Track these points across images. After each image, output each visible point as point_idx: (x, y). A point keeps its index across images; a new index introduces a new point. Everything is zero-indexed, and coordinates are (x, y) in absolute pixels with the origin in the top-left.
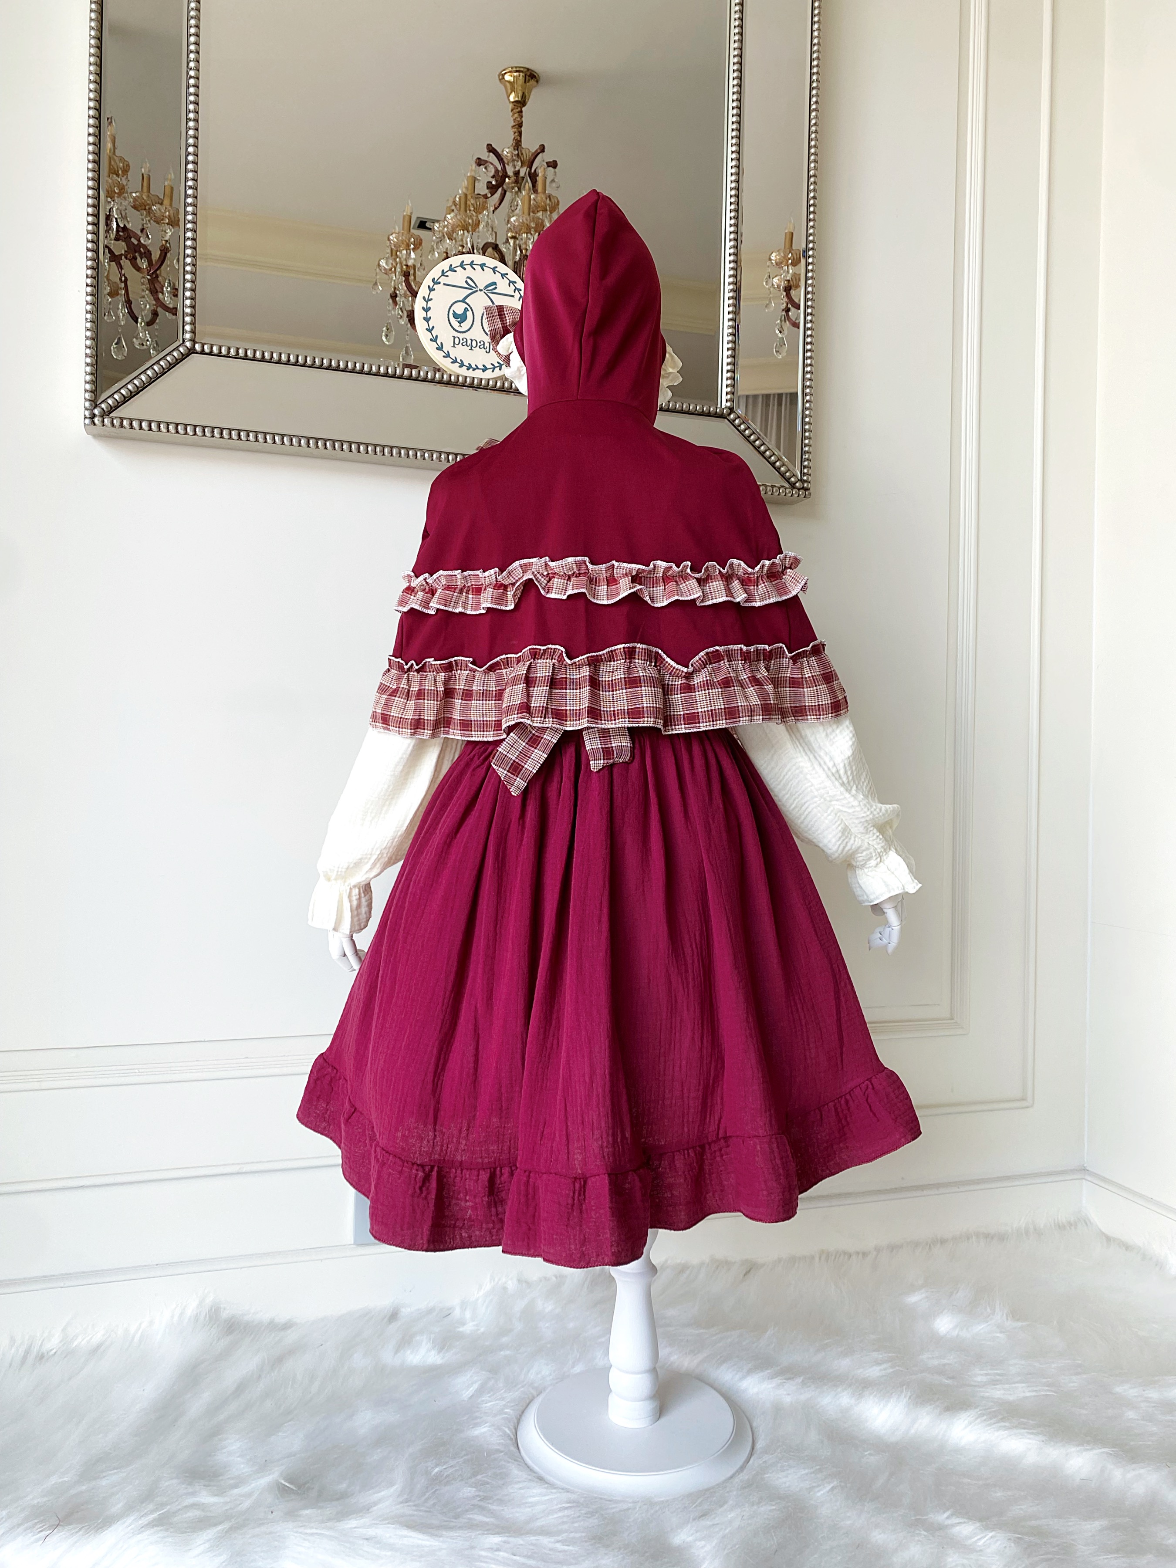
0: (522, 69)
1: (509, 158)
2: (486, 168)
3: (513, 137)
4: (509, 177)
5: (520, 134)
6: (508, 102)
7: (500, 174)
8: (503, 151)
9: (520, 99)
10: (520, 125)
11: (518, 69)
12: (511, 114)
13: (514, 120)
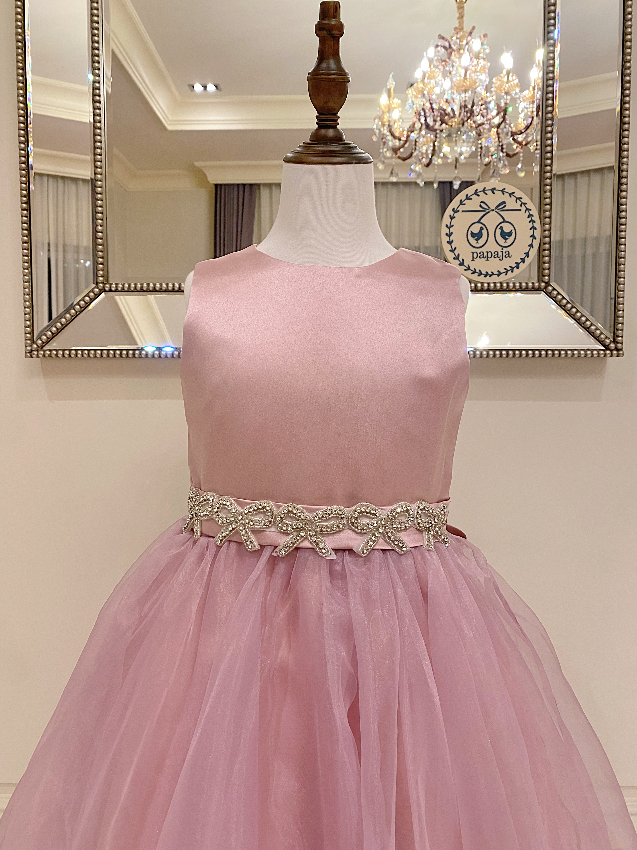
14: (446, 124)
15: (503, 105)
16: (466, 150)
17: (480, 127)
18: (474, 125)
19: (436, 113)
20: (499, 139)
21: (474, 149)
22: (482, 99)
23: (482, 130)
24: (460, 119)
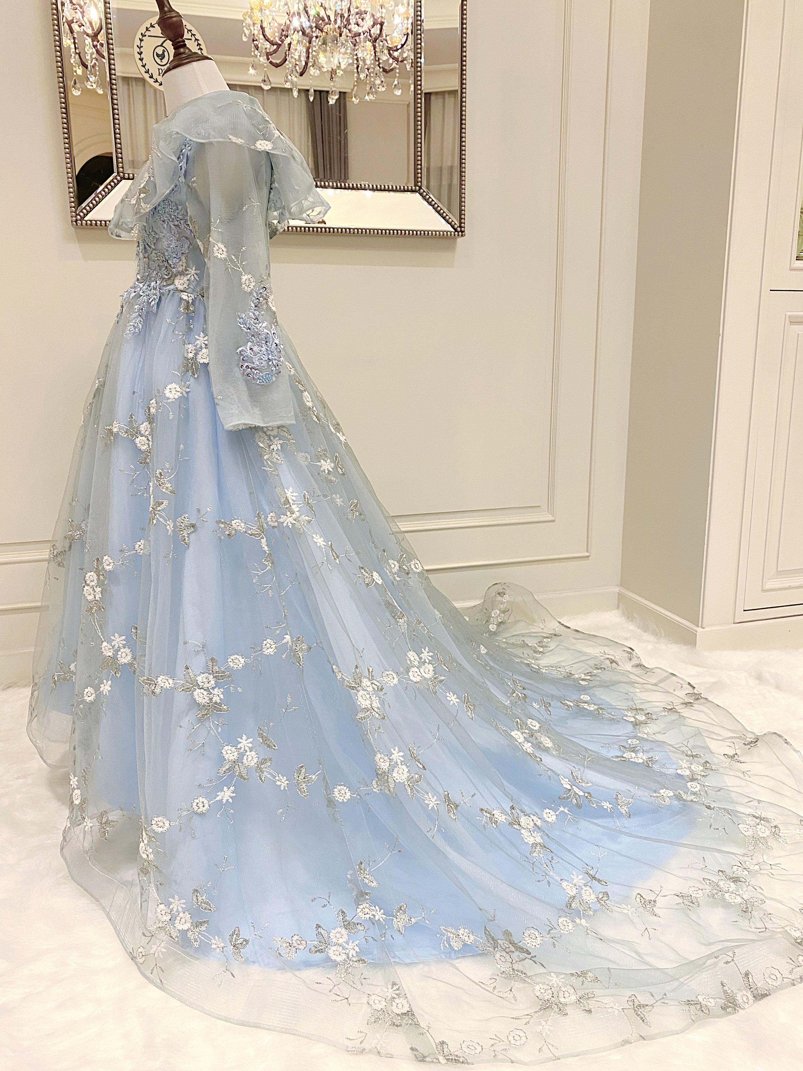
14: (322, 31)
15: (378, 15)
16: (343, 62)
17: (357, 38)
18: (350, 35)
19: (311, 18)
20: (375, 53)
21: (351, 61)
22: (357, 8)
23: (358, 41)
24: (337, 26)
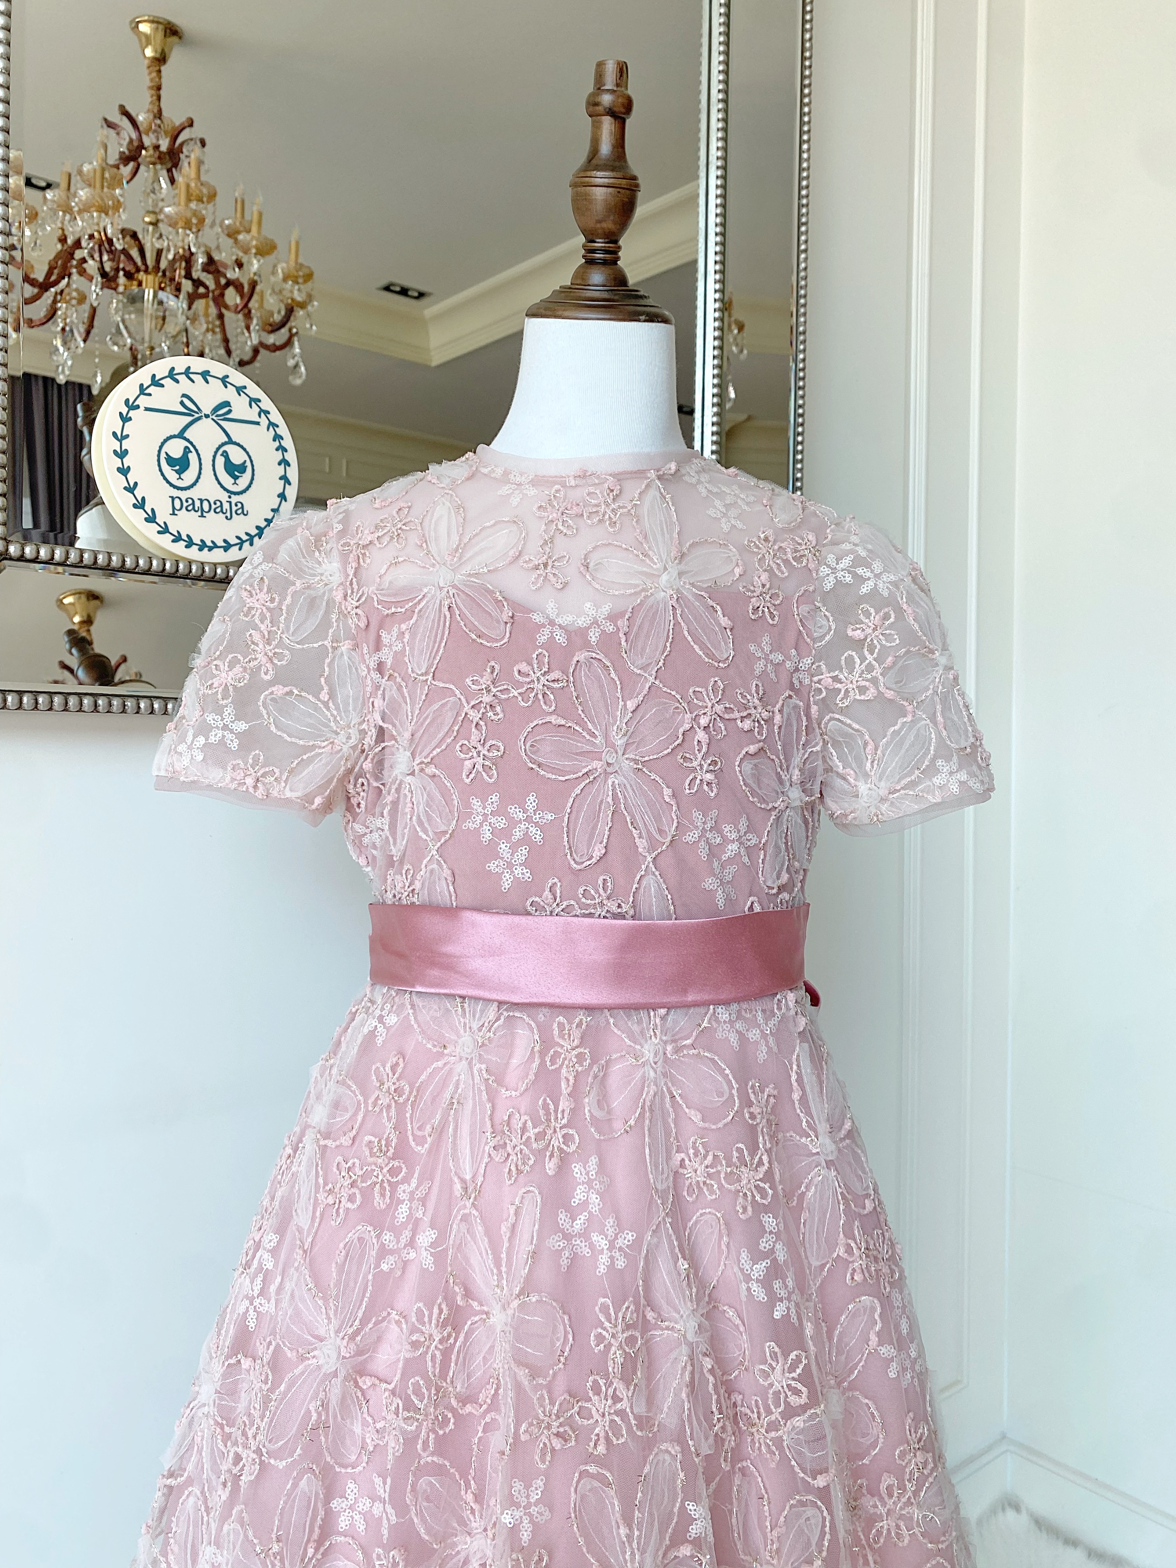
0: (161, 20)
1: (145, 125)
2: (118, 134)
3: (150, 100)
4: (145, 149)
5: (159, 98)
6: (142, 57)
7: (136, 144)
8: (137, 115)
9: (158, 56)
10: (159, 88)
11: (156, 19)
12: (146, 71)
13: (152, 80)
